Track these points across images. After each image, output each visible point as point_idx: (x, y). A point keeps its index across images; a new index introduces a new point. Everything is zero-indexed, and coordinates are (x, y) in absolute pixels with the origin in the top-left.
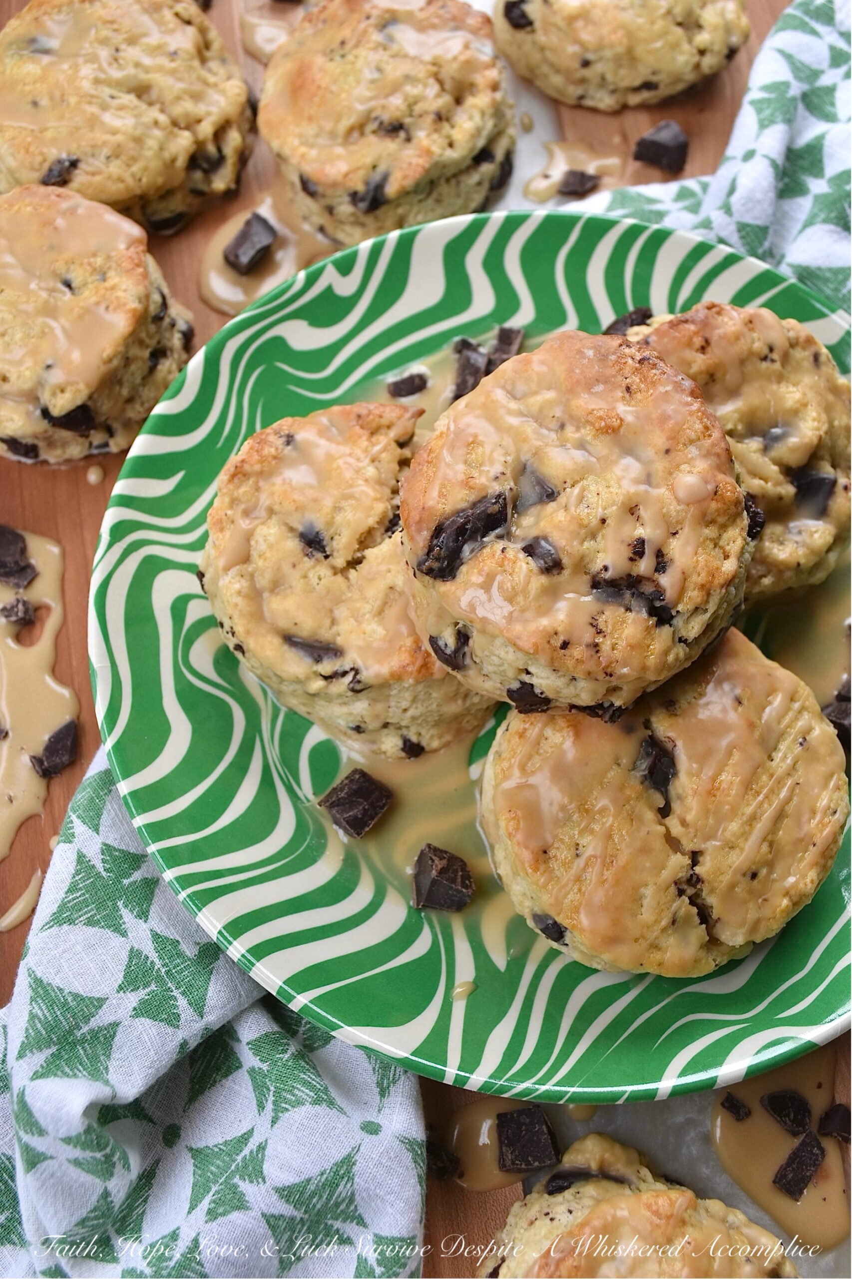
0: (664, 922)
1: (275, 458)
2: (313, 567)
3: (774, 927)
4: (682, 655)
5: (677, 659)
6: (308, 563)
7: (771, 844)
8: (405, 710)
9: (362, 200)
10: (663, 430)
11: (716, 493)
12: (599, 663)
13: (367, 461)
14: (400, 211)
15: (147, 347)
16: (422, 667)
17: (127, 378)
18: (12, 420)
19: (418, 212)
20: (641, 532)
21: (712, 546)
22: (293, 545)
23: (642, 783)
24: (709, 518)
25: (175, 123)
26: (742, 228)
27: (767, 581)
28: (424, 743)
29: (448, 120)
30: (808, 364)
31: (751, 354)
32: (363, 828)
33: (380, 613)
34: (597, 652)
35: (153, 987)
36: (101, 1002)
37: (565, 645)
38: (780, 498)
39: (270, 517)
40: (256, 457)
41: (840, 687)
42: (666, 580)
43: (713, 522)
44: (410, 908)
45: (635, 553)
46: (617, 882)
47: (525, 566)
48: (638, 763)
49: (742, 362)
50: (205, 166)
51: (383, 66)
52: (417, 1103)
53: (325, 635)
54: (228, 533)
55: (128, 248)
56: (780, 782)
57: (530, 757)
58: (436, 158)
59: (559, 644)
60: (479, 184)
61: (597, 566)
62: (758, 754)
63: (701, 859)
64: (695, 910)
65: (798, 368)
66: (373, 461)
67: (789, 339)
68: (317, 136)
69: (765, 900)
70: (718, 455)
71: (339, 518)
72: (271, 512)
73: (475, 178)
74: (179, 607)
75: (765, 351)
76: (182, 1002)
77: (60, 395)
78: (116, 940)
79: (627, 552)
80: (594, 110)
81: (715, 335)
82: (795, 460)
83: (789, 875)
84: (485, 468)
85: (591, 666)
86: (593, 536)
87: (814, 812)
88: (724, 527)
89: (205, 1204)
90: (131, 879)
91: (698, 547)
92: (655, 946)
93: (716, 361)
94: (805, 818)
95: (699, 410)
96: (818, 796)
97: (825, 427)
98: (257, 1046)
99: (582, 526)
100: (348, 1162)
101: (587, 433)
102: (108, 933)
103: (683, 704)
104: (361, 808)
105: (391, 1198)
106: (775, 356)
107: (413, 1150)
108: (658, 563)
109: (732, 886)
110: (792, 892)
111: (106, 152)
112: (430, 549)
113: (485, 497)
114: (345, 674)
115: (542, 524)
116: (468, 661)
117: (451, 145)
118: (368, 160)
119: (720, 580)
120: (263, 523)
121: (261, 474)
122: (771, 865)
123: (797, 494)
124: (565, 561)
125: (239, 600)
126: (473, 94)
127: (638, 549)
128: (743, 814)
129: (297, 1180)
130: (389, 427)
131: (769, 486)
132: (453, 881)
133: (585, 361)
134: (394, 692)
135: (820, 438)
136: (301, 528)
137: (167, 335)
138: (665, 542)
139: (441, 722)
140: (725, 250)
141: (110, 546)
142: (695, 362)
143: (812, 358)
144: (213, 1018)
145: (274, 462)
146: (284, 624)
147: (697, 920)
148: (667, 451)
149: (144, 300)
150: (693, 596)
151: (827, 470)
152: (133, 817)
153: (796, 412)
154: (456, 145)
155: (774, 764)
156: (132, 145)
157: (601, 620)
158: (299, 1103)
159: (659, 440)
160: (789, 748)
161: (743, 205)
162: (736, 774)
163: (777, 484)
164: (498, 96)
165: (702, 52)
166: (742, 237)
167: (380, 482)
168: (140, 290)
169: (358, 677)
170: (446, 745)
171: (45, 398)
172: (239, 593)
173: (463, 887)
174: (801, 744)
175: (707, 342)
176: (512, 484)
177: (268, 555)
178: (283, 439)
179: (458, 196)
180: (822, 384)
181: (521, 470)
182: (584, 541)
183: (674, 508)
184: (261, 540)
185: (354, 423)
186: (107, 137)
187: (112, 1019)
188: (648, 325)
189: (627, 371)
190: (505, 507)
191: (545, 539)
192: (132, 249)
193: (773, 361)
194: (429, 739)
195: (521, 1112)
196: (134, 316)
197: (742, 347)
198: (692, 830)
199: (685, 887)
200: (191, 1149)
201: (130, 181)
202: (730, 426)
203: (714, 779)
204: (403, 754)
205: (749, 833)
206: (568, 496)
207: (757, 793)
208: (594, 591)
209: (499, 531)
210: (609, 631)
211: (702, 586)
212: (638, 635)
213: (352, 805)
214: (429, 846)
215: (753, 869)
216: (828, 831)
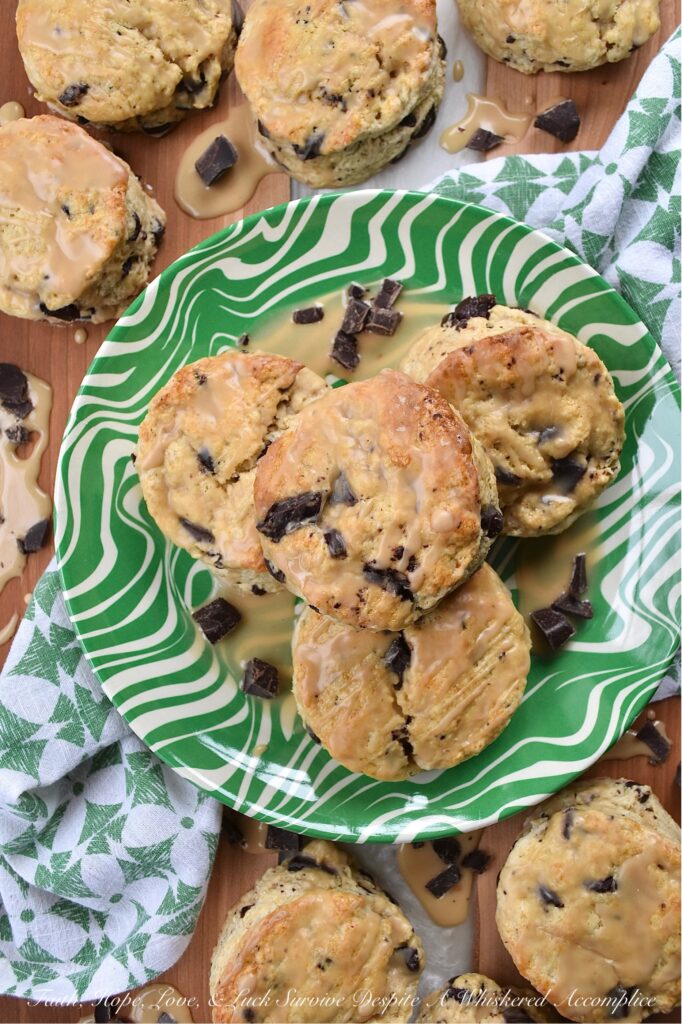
0: (380, 753)
1: (190, 395)
2: (204, 479)
6: (200, 476)
7: (458, 722)
8: (252, 579)
9: (302, 152)
11: (459, 527)
12: (358, 620)
13: (253, 405)
14: (332, 160)
15: (122, 261)
16: (260, 567)
17: (104, 285)
18: (20, 309)
19: (347, 161)
20: (405, 542)
21: (448, 559)
22: (193, 462)
23: (386, 668)
24: (450, 542)
25: (167, 58)
26: (586, 235)
27: (516, 533)
28: (266, 589)
29: (380, 93)
30: (589, 382)
31: (545, 373)
32: (216, 640)
34: (357, 613)
35: (71, 720)
36: (38, 726)
37: (337, 606)
38: (540, 480)
39: (180, 437)
40: (177, 393)
42: (412, 576)
43: (453, 544)
44: (239, 690)
45: (396, 556)
46: (356, 726)
47: (322, 549)
48: (388, 655)
49: (537, 378)
50: (190, 89)
51: (336, 40)
52: (218, 812)
53: (206, 525)
54: (151, 443)
55: (112, 190)
56: (476, 683)
57: (321, 633)
58: (363, 130)
59: (335, 603)
60: (400, 142)
61: (370, 558)
62: (464, 664)
63: (412, 721)
64: (402, 748)
65: (580, 385)
66: (258, 406)
67: (579, 363)
68: (275, 91)
69: (447, 751)
70: (469, 499)
71: (226, 450)
72: (182, 433)
73: (397, 138)
74: (121, 464)
75: (557, 372)
76: (87, 732)
77: (53, 298)
78: (52, 687)
79: (390, 554)
81: (521, 356)
82: (557, 455)
83: (467, 740)
84: (313, 471)
85: (352, 621)
86: (372, 538)
87: (494, 704)
88: (461, 547)
89: (87, 843)
90: (67, 648)
91: (439, 559)
92: (372, 764)
93: (517, 375)
94: (487, 707)
95: (464, 464)
96: (502, 693)
97: (586, 435)
98: (131, 757)
99: (364, 531)
100: (169, 843)
101: (386, 460)
102: (48, 682)
103: (427, 620)
104: (217, 626)
105: (190, 866)
106: (563, 376)
107: (209, 840)
108: (410, 564)
109: (428, 741)
110: (466, 750)
111: (109, 83)
112: (267, 519)
113: (309, 493)
114: (213, 555)
115: (341, 522)
117: (378, 116)
118: (312, 121)
120: (176, 441)
121: (178, 406)
122: (455, 733)
123: (553, 478)
124: (349, 552)
125: (152, 492)
126: (406, 72)
127: (398, 553)
128: (444, 702)
129: (138, 846)
130: (275, 378)
131: (533, 473)
132: (265, 686)
133: (398, 406)
134: (244, 572)
135: (580, 443)
136: (200, 451)
137: (139, 247)
138: (418, 551)
140: (568, 253)
141: (76, 423)
143: (593, 378)
144: (105, 742)
145: (189, 398)
146: (181, 512)
147: (402, 753)
148: (434, 490)
149: (120, 232)
150: (429, 588)
151: (582, 460)
152: (70, 615)
153: (568, 420)
154: (383, 117)
155: (477, 669)
156: (130, 79)
157: (365, 594)
158: (148, 801)
159: (431, 481)
160: (491, 659)
161: (592, 218)
162: (446, 677)
163: (539, 471)
164: (425, 76)
165: (609, 46)
166: (584, 243)
167: (260, 424)
168: (118, 225)
169: (221, 561)
171: (44, 298)
172: (153, 487)
173: (270, 691)
174: (500, 658)
175: (514, 361)
176: (329, 486)
177: (176, 465)
178: (199, 380)
179: (381, 151)
180: (596, 398)
181: (338, 475)
182: (364, 541)
183: (428, 532)
184: (172, 454)
185: (251, 374)
186: (112, 71)
187: (44, 738)
188: (487, 316)
189: (424, 421)
190: (319, 503)
191: (340, 534)
192: (116, 190)
193: (561, 380)
194: (270, 588)
196: (111, 247)
197: (540, 367)
198: (410, 704)
199: (399, 735)
200: (87, 802)
201: (127, 109)
202: (516, 423)
203: (431, 677)
204: (252, 593)
205: (445, 714)
206: (362, 506)
207: (458, 690)
208: (365, 574)
209: (314, 518)
210: (369, 600)
211: (435, 585)
212: (387, 608)
213: (212, 624)
214: (255, 660)
215: (443, 734)
216: (499, 718)
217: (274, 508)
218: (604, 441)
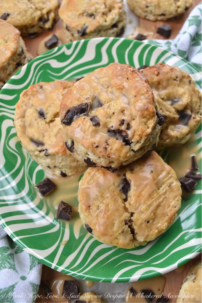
0: (120, 232)
1: (36, 91)
2: (41, 121)
3: (152, 237)
4: (132, 154)
5: (130, 155)
6: (39, 120)
7: (154, 214)
8: (60, 163)
9: (80, 32)
10: (135, 90)
11: (147, 109)
12: (106, 153)
13: (61, 95)
15: (16, 62)
16: (64, 151)
17: (9, 69)
20: (124, 118)
21: (144, 124)
22: (36, 115)
23: (120, 191)
25: (37, 9)
26: (179, 51)
27: (168, 141)
28: (67, 173)
29: (106, 15)
30: (187, 83)
31: (171, 78)
32: (45, 194)
33: (56, 135)
34: (106, 150)
38: (174, 118)
39: (32, 107)
40: (31, 90)
41: (186, 174)
42: (130, 133)
43: (145, 117)
44: (55, 218)
45: (121, 123)
46: (108, 218)
47: (89, 123)
48: (120, 185)
49: (168, 80)
50: (44, 21)
53: (41, 139)
54: (20, 110)
56: (160, 196)
58: (101, 24)
59: (96, 146)
60: (113, 33)
61: (110, 126)
62: (154, 187)
63: (133, 215)
64: (130, 229)
65: (184, 83)
67: (182, 75)
68: (71, 15)
69: (151, 229)
70: (150, 99)
71: (49, 109)
72: (32, 105)
73: (112, 31)
74: (9, 129)
75: (175, 78)
79: (119, 123)
80: (149, 20)
81: (161, 72)
82: (180, 108)
83: (159, 223)
84: (84, 96)
85: (103, 154)
86: (110, 117)
87: (169, 206)
88: (149, 119)
91: (140, 124)
92: (116, 238)
93: (161, 79)
94: (166, 207)
96: (171, 202)
97: (189, 100)
99: (107, 114)
101: (114, 90)
103: (136, 170)
104: (46, 188)
106: (178, 79)
108: (128, 127)
109: (141, 224)
110: (159, 228)
112: (65, 116)
113: (83, 104)
114: (44, 150)
115: (96, 113)
116: (74, 150)
117: (106, 21)
118: (83, 23)
119: (145, 134)
120: (30, 108)
121: (31, 95)
122: (154, 220)
123: (179, 118)
124: (101, 123)
125: (19, 127)
126: (114, 9)
127: (122, 122)
128: (147, 204)
131: (171, 114)
132: (66, 212)
133: (117, 70)
134: (57, 157)
135: (188, 103)
136: (39, 110)
137: (23, 60)
138: (131, 121)
139: (71, 168)
142: (155, 78)
143: (188, 82)
145: (35, 92)
146: (31, 135)
147: (130, 232)
148: (135, 96)
150: (136, 138)
151: (189, 112)
153: (182, 95)
155: (159, 191)
157: (109, 142)
159: (134, 93)
160: (165, 187)
161: (180, 45)
162: (147, 192)
163: (174, 114)
165: (178, 7)
169: (47, 152)
170: (73, 175)
173: (69, 214)
174: (169, 186)
175: (159, 73)
176: (91, 101)
177: (30, 116)
178: (40, 87)
179: (107, 35)
180: (191, 89)
181: (94, 98)
182: (107, 118)
183: (134, 113)
184: (28, 113)
185: (60, 85)
189: (128, 74)
190: (87, 107)
191: (96, 116)
192: (16, 36)
193: (177, 81)
194: (68, 172)
195: (71, 281)
197: (169, 75)
198: (132, 206)
199: (128, 222)
201: (22, 21)
202: (162, 97)
203: (140, 193)
204: (61, 176)
205: (148, 210)
206: (106, 106)
207: (153, 198)
208: (108, 133)
209: (85, 113)
210: (111, 144)
211: (140, 135)
212: (119, 147)
213: (43, 187)
214: (62, 202)
215: (148, 220)
216: (172, 212)
217: (68, 111)
218: (196, 104)
